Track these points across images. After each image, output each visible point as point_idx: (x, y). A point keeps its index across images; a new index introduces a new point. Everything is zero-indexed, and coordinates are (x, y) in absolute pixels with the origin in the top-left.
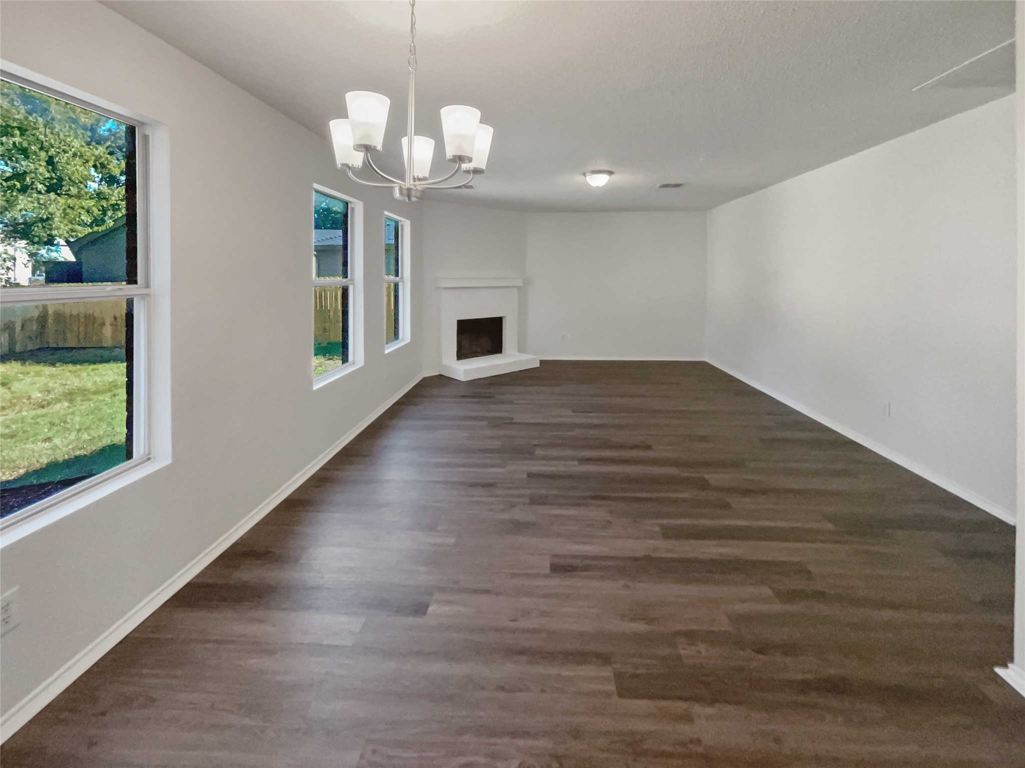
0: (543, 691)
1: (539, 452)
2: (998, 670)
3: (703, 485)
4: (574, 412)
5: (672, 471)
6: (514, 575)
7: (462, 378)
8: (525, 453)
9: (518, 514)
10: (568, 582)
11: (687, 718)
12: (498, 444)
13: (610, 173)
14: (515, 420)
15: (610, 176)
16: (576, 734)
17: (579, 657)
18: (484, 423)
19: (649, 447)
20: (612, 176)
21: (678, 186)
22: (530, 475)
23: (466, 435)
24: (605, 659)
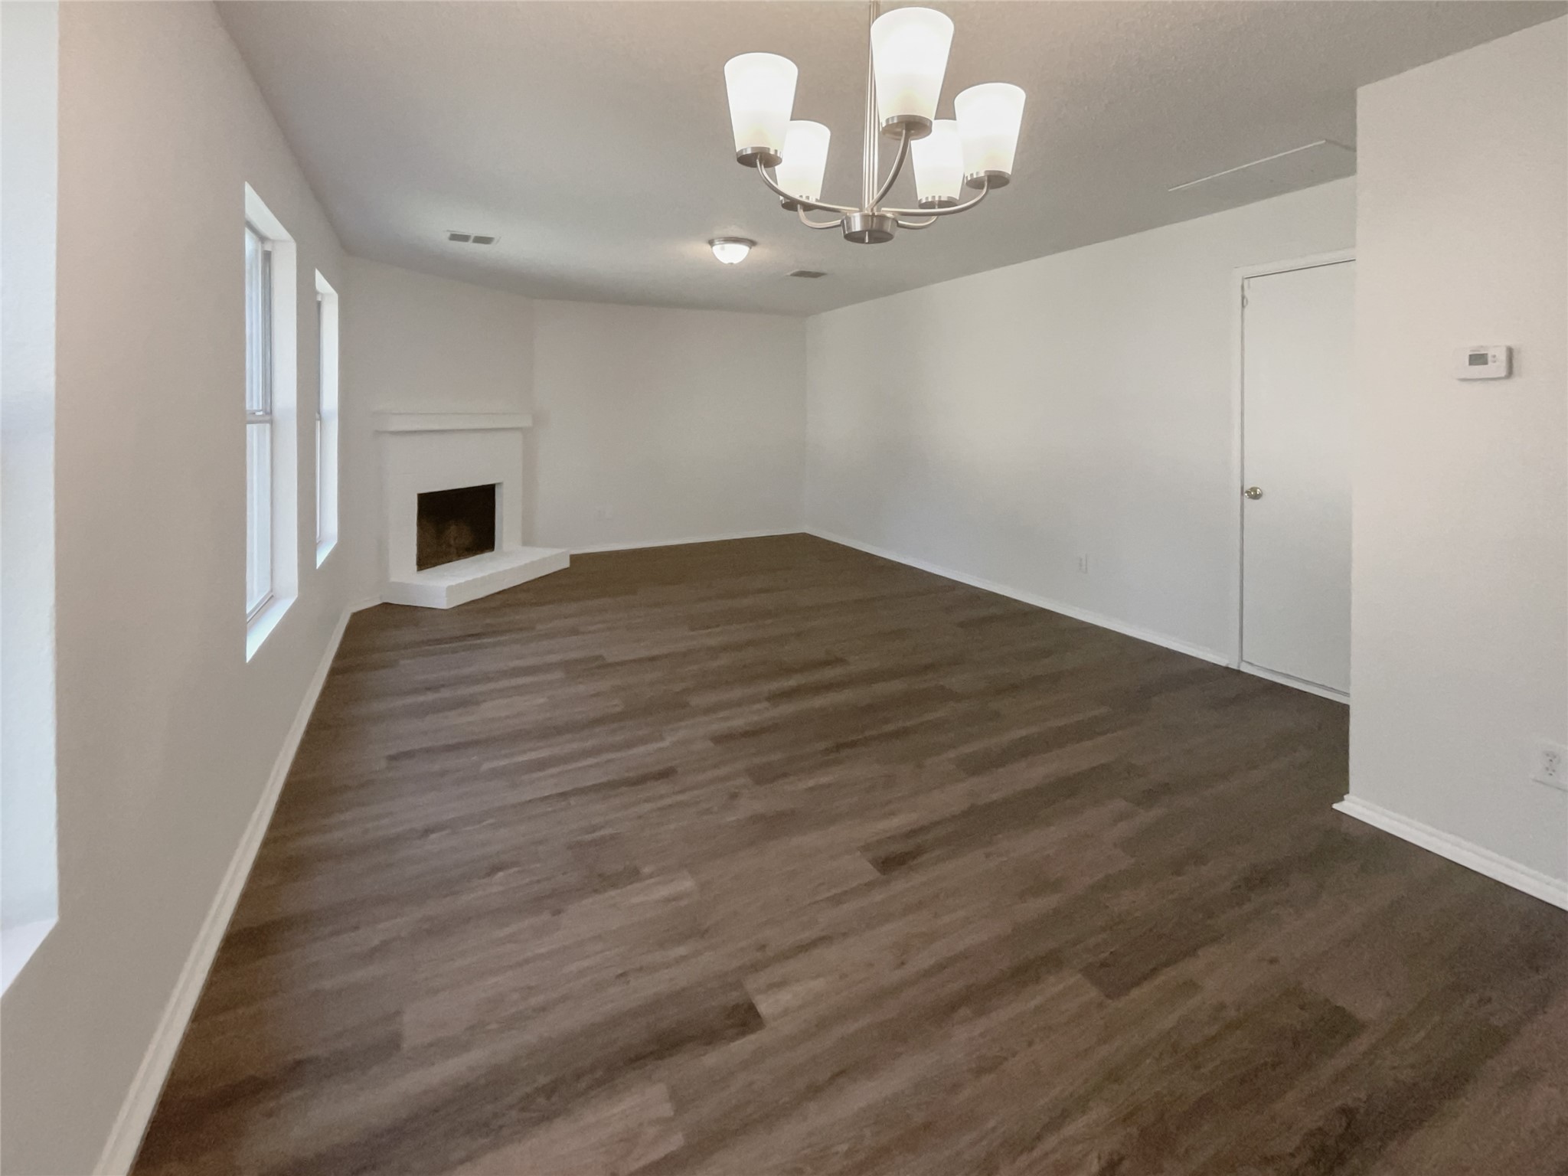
0: (1030, 1044)
1: (696, 701)
2: (1336, 806)
3: (948, 695)
4: (693, 629)
5: (896, 686)
6: (837, 900)
7: (442, 603)
8: (673, 707)
9: (753, 804)
10: (918, 878)
11: (1190, 986)
12: (616, 705)
13: (752, 243)
14: (610, 660)
15: (751, 248)
16: (1114, 1075)
17: (1024, 974)
18: (558, 675)
19: (840, 661)
20: (753, 248)
21: (816, 275)
22: (720, 739)
23: (541, 700)
24: (1053, 961)
